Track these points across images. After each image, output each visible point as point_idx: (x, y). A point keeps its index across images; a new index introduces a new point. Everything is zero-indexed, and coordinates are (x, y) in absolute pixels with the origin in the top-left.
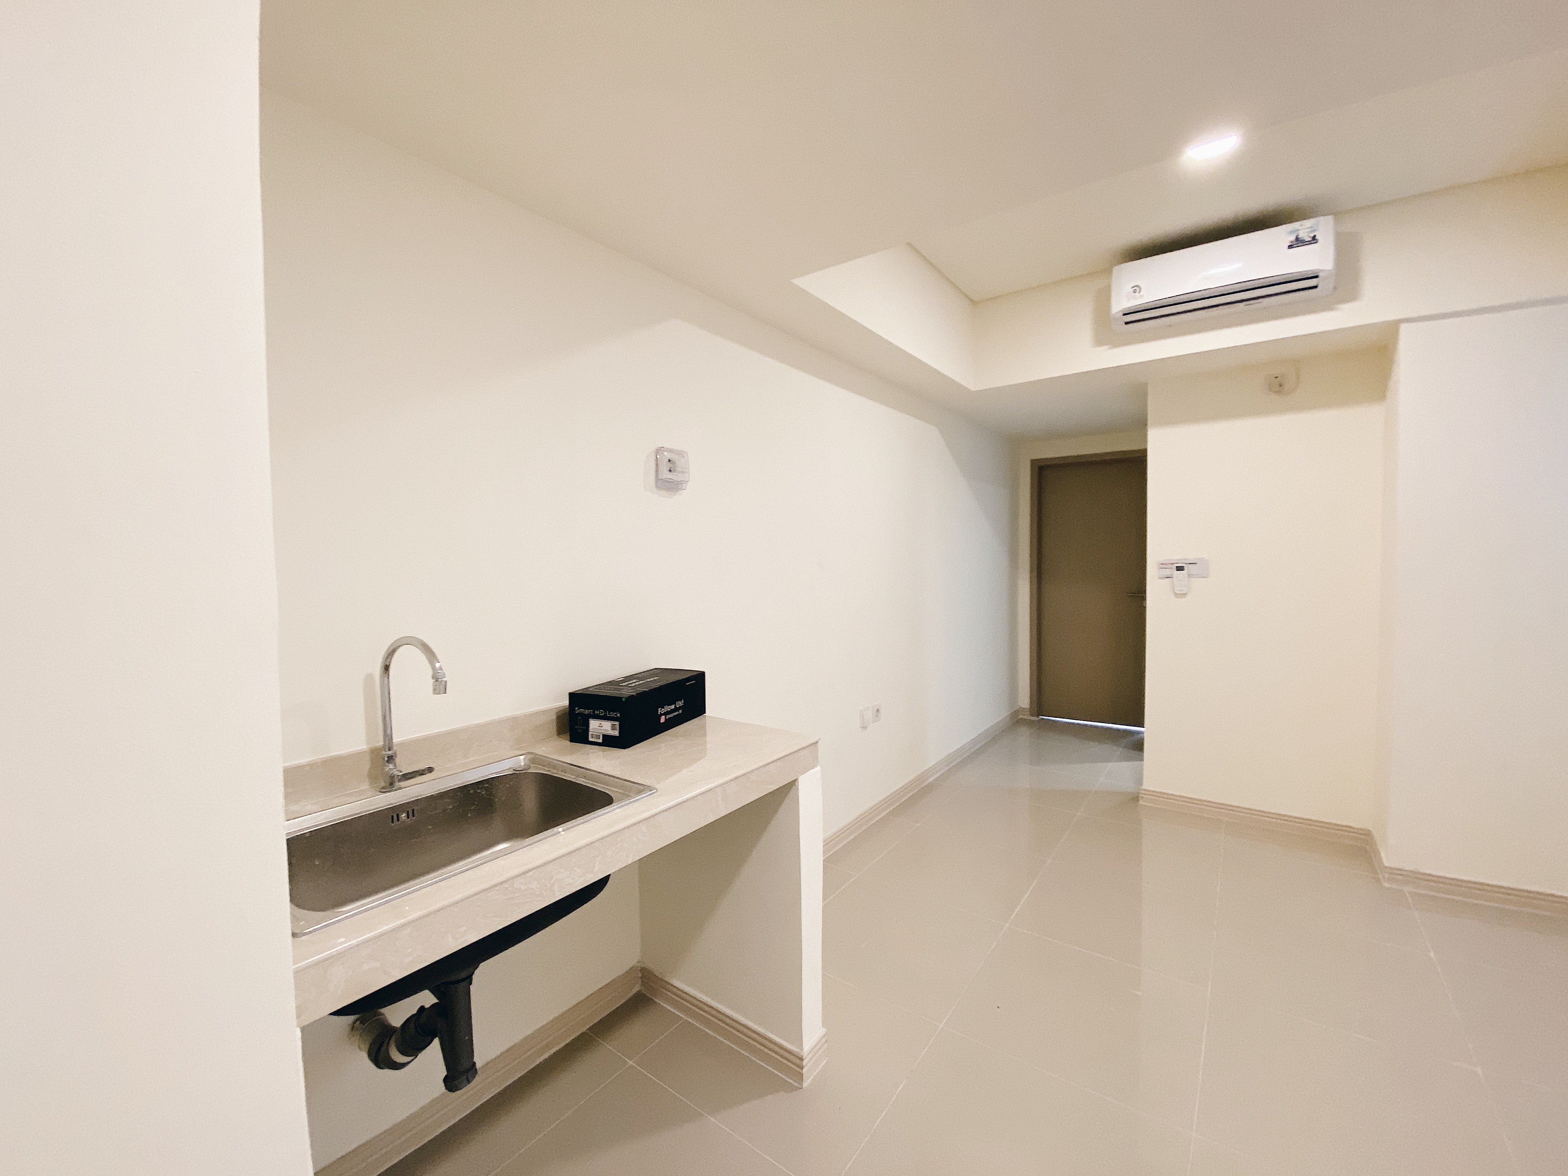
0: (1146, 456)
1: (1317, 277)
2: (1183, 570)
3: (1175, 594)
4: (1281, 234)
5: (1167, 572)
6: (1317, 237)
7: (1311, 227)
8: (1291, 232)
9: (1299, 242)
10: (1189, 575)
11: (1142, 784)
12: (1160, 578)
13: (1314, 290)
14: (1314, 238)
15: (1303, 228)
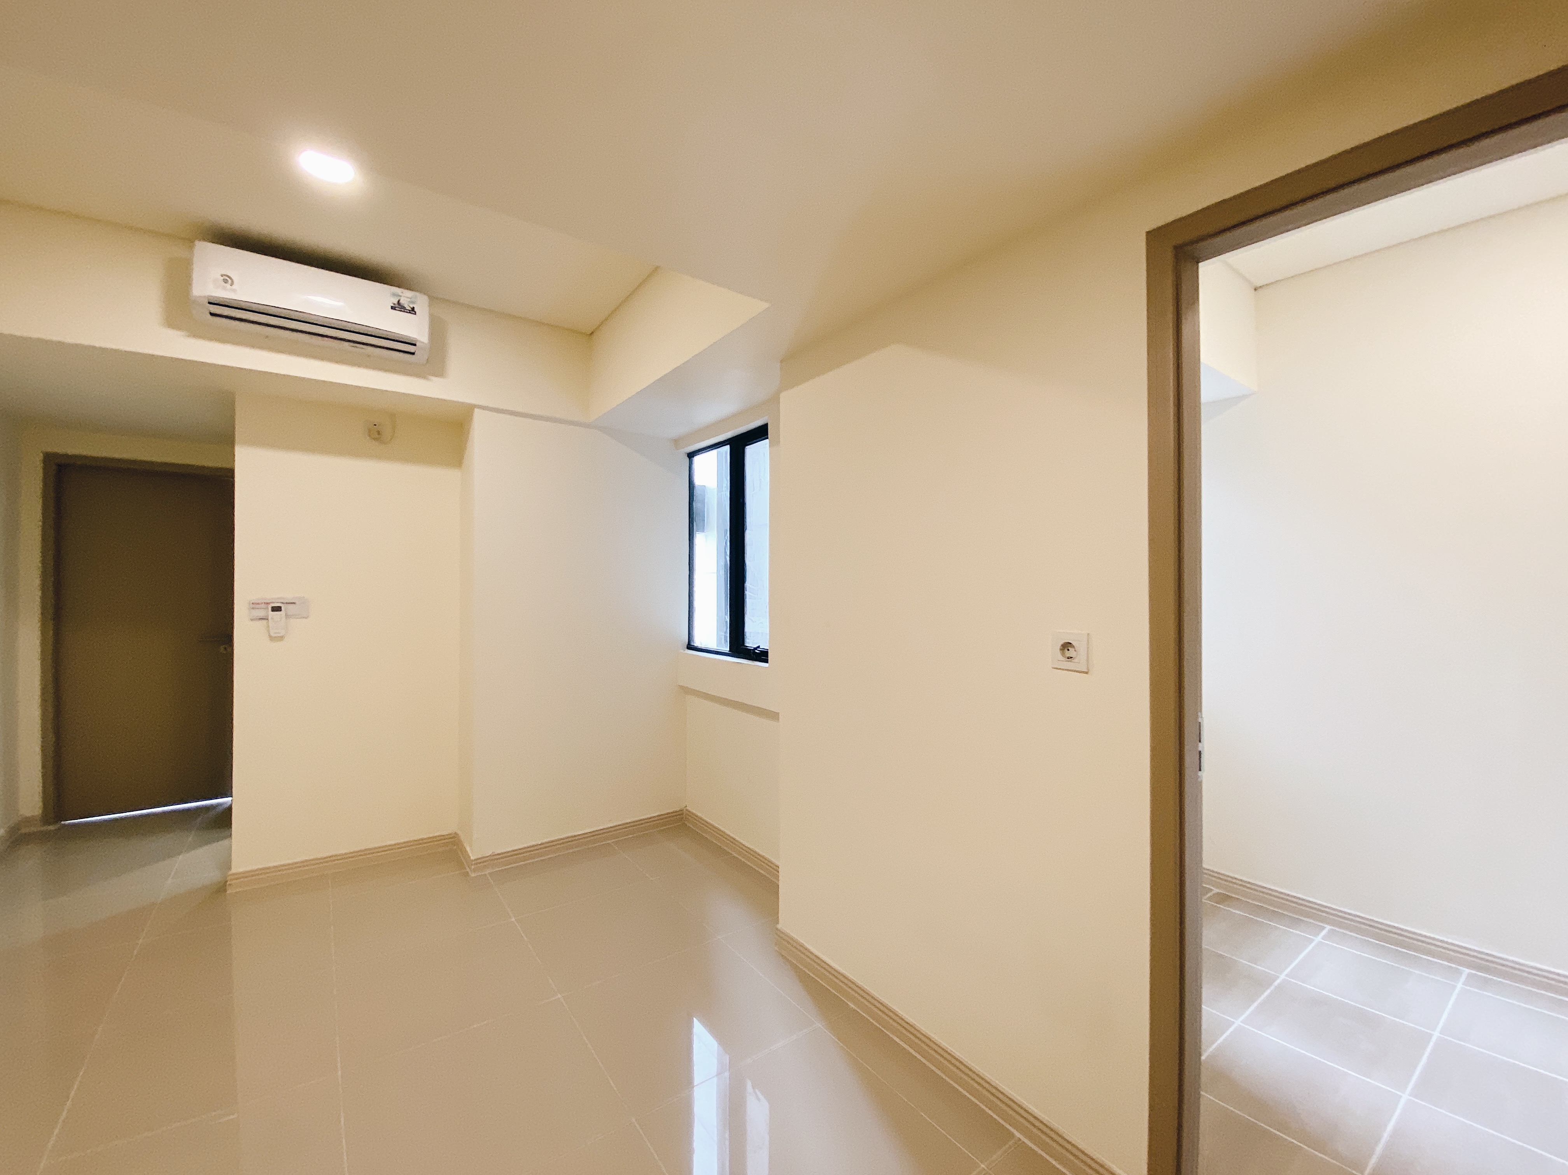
0: (233, 477)
1: (415, 345)
2: (281, 611)
3: (270, 636)
4: (384, 294)
5: (261, 613)
6: (415, 310)
7: (411, 298)
8: (394, 295)
9: (398, 307)
10: (286, 615)
11: (230, 869)
12: (252, 620)
13: (411, 356)
14: (413, 309)
15: (406, 296)
